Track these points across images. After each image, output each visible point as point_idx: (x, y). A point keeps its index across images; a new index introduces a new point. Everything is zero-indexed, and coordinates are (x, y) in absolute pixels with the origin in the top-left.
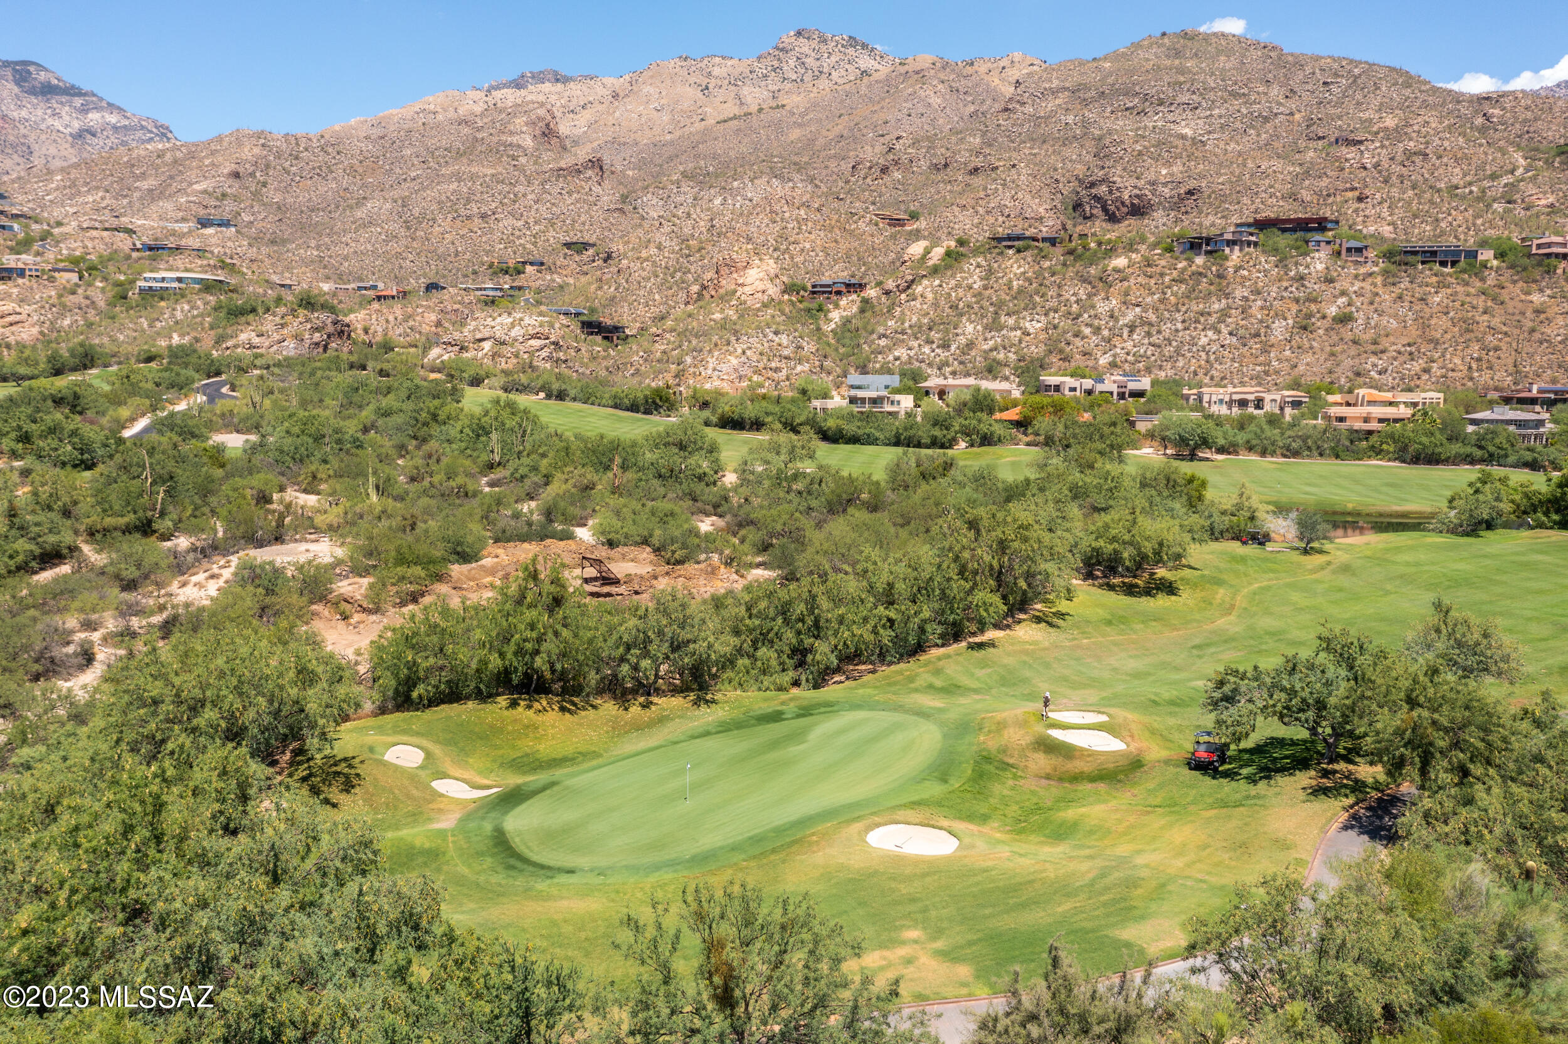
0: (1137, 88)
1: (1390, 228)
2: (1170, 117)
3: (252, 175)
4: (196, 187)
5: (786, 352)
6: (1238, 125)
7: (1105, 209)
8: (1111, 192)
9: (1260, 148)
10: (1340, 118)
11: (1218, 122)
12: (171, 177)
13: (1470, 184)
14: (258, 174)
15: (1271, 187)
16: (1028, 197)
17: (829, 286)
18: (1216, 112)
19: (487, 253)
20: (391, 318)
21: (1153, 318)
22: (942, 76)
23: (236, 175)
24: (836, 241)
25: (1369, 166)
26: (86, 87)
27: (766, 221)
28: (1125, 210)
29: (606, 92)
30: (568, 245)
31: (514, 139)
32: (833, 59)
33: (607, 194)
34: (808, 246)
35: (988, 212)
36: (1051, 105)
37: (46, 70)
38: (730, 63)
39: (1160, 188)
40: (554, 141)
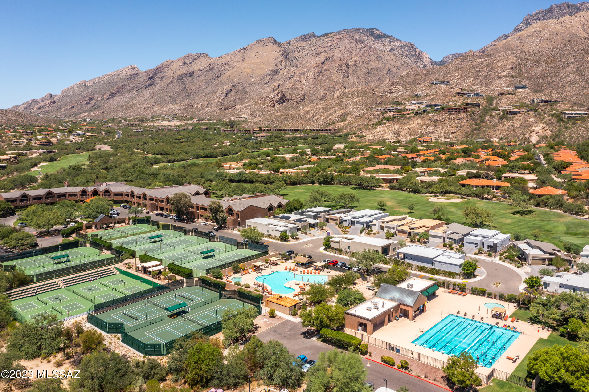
14: (518, 67)
23: (512, 68)
37: (378, 30)
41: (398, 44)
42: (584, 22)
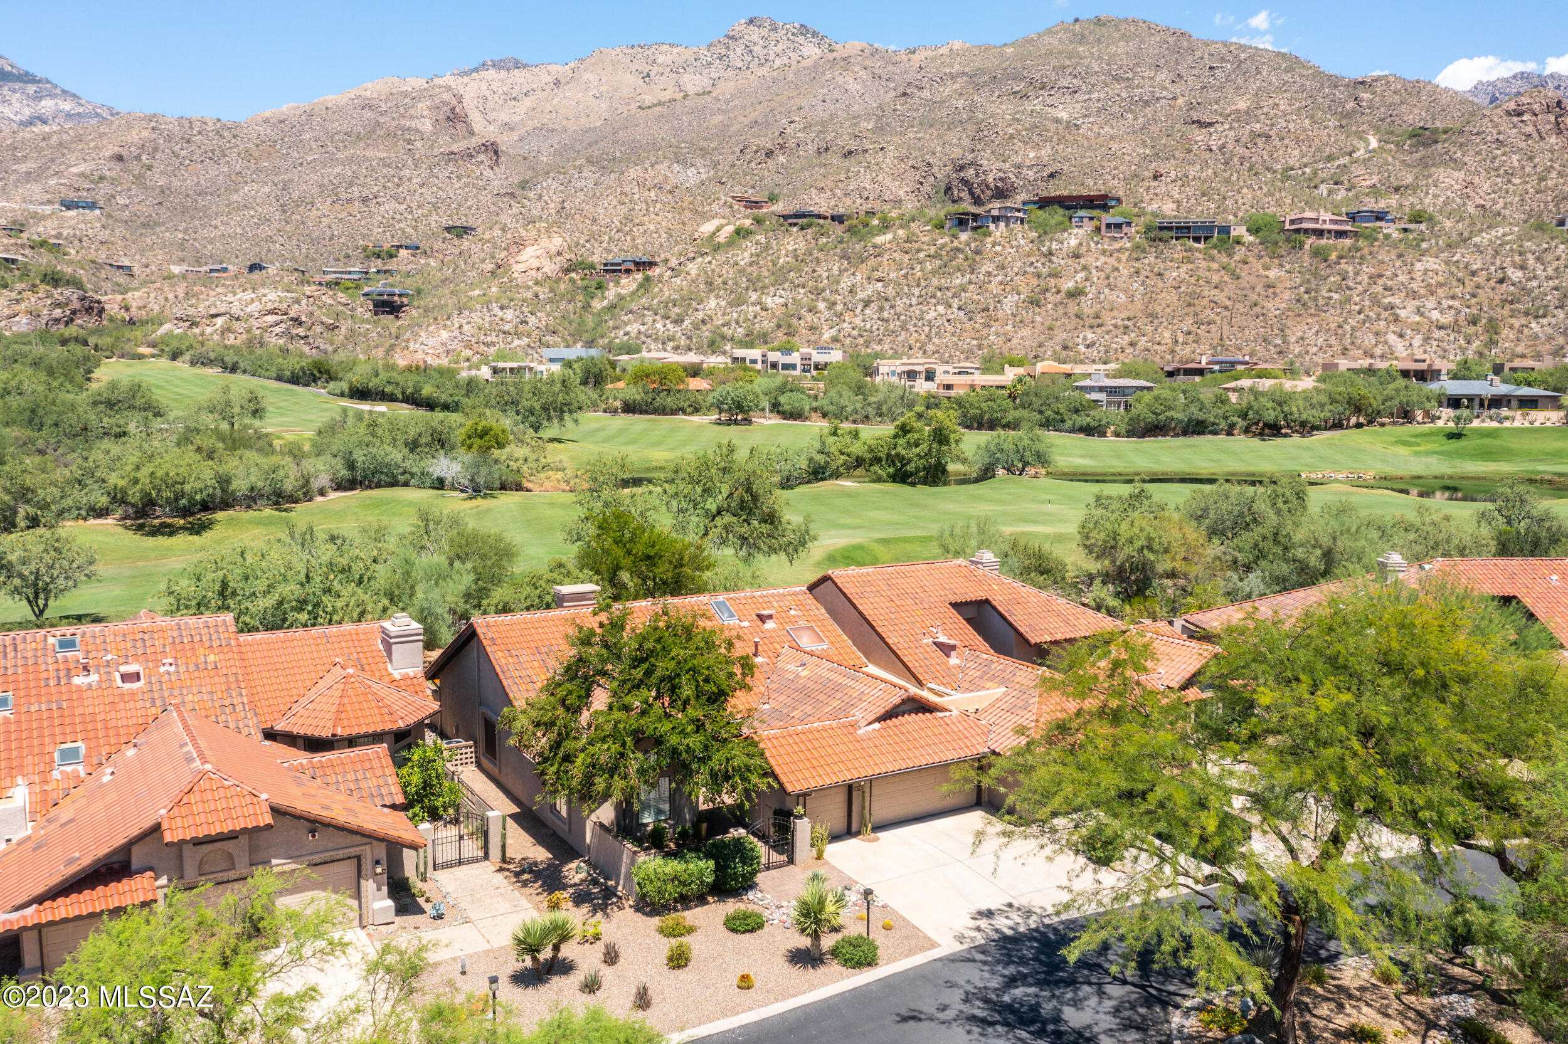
0: (1025, 74)
1: (1174, 206)
2: (1049, 101)
3: (138, 158)
4: (74, 170)
5: (507, 327)
6: (1116, 108)
7: (971, 193)
8: (977, 175)
9: (1135, 132)
10: (1217, 102)
11: (1094, 106)
12: (52, 160)
13: (1306, 166)
14: (144, 158)
15: (1116, 168)
16: (888, 180)
17: (619, 264)
18: (1095, 96)
19: (364, 236)
20: (171, 296)
21: (891, 292)
22: (868, 63)
23: (120, 158)
24: (684, 223)
25: (1214, 148)
26: (40, 74)
27: (615, 202)
28: (990, 193)
29: (550, 79)
30: (448, 229)
31: (413, 124)
32: (780, 47)
33: (498, 179)
34: (652, 227)
35: (846, 195)
36: (948, 89)
38: (675, 50)
39: (1025, 171)
40: (460, 126)
41: (67, 106)
42: (487, 93)
